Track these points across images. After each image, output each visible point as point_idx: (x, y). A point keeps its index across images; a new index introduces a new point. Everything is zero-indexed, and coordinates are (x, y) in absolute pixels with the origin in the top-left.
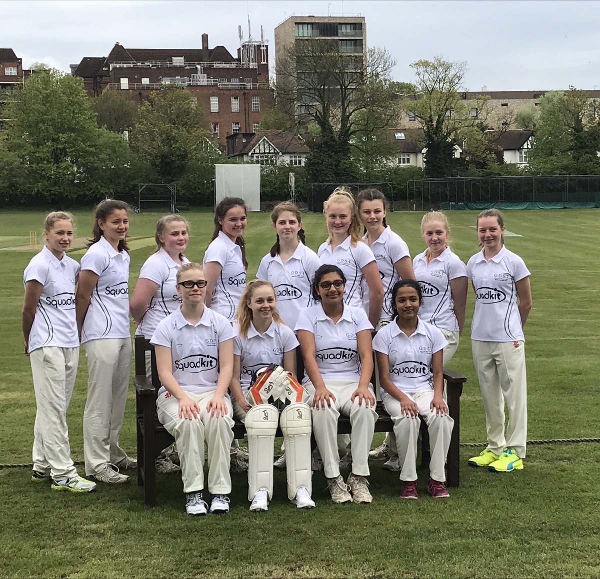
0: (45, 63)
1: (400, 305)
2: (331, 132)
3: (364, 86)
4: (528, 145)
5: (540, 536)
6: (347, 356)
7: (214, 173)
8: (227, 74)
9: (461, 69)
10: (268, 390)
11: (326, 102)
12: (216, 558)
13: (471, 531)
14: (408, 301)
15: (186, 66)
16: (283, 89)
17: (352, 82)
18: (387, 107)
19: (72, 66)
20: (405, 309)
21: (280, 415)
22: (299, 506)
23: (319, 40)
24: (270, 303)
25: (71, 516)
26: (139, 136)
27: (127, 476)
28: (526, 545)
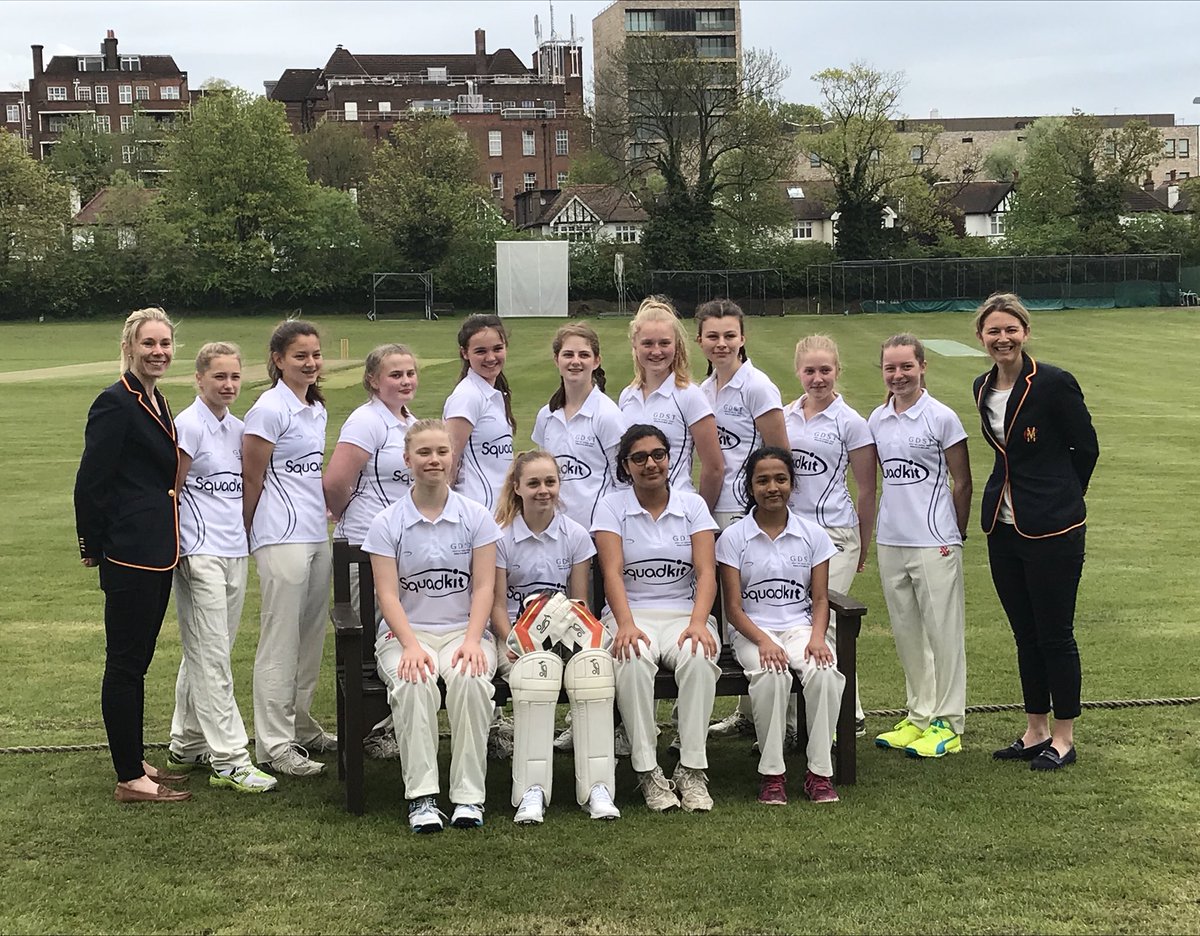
0: (226, 79)
1: (759, 488)
2: (684, 187)
3: (738, 112)
4: (1005, 205)
5: (980, 869)
6: (675, 572)
7: (494, 255)
8: (517, 94)
9: (895, 81)
10: (542, 628)
11: (675, 139)
12: (453, 904)
13: (868, 859)
14: (773, 482)
15: (449, 83)
16: (606, 118)
17: (717, 106)
18: (773, 146)
19: (267, 84)
20: (768, 495)
21: (564, 667)
22: (594, 816)
23: (664, 37)
24: (549, 486)
25: (228, 830)
26: (375, 198)
27: (322, 765)
28: (955, 883)
